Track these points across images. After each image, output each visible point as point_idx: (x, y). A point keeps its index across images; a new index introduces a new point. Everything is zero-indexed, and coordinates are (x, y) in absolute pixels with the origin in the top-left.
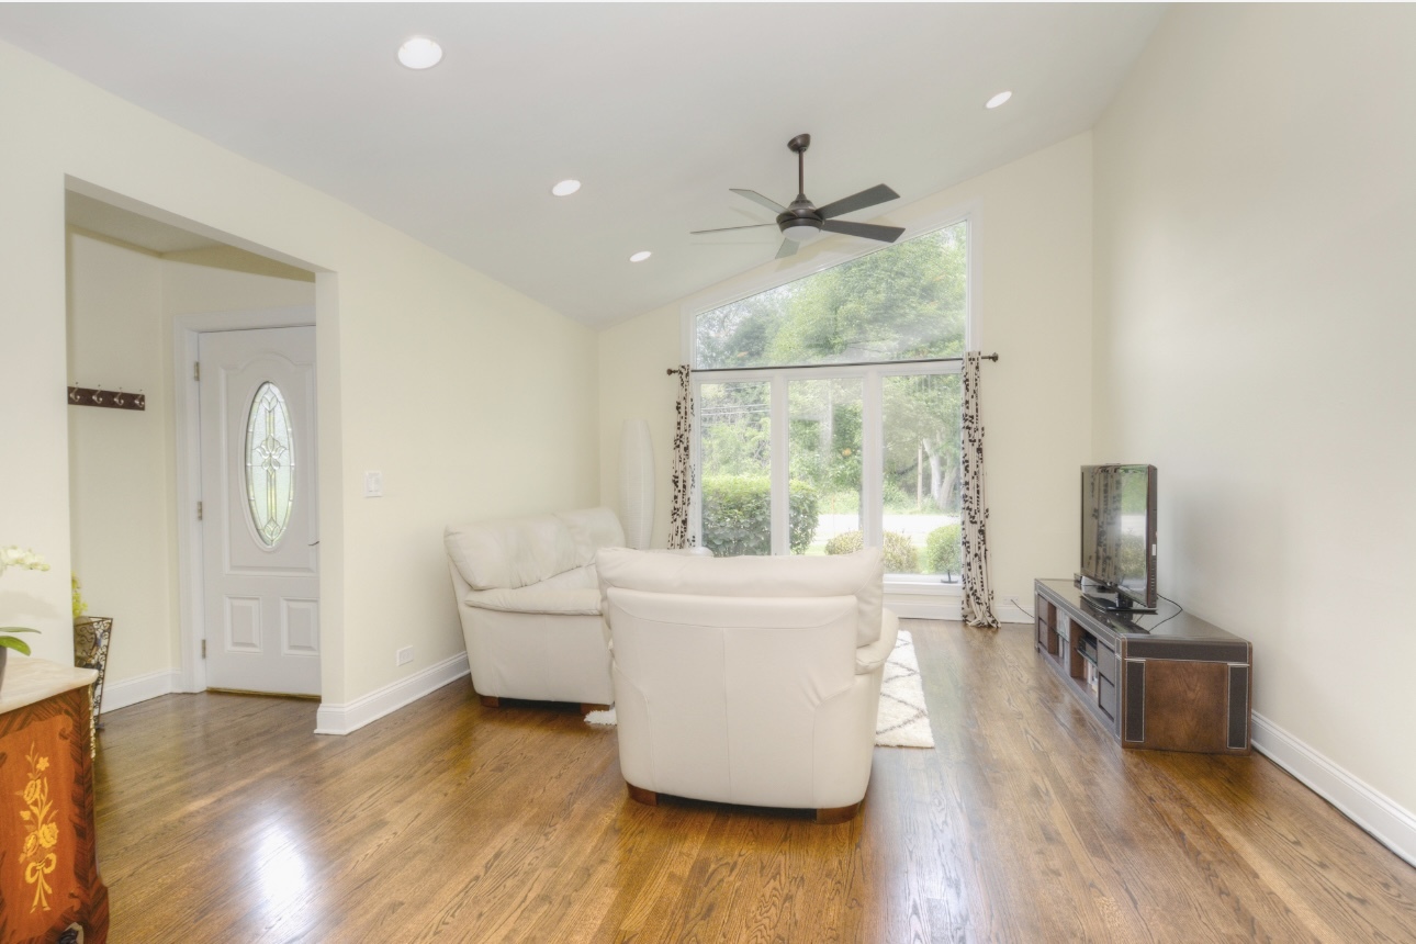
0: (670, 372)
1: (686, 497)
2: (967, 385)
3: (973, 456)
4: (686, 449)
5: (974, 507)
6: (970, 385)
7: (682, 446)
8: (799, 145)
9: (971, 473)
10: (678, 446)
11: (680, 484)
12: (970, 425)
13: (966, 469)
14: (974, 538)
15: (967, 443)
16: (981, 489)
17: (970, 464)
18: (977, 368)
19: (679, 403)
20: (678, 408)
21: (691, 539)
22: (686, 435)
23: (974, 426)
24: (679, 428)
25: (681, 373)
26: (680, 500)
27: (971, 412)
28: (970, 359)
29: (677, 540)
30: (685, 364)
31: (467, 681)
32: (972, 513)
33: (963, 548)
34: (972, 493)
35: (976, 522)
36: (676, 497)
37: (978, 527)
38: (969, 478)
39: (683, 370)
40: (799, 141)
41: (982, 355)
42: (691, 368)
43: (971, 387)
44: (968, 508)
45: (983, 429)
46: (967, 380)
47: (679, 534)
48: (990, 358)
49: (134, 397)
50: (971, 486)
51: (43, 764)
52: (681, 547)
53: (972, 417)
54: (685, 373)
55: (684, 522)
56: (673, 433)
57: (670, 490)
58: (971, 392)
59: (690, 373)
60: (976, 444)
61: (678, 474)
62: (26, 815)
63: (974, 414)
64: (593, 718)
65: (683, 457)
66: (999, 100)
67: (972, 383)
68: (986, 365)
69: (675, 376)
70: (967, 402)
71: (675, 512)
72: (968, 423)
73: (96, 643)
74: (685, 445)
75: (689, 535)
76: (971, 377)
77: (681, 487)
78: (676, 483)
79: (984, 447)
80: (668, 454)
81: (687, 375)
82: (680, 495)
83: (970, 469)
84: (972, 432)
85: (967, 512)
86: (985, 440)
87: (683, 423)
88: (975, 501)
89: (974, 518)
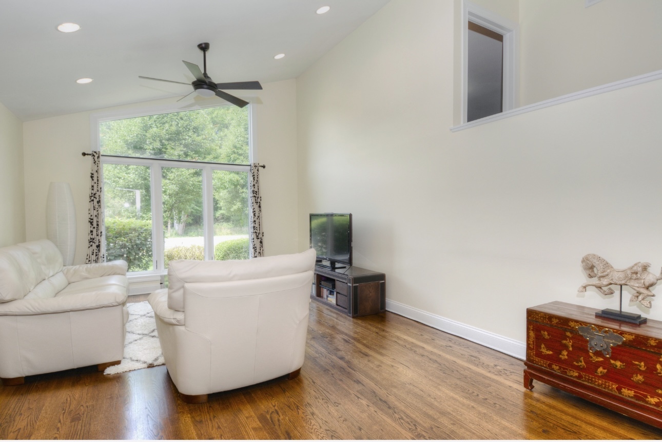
0: (84, 154)
1: (99, 232)
2: (254, 178)
3: (257, 210)
4: (99, 202)
5: (258, 231)
6: (255, 178)
7: (95, 201)
8: (204, 47)
9: (256, 217)
10: (93, 200)
11: (95, 223)
13: (254, 215)
14: (258, 245)
15: (255, 204)
16: (261, 223)
17: (256, 212)
19: (92, 174)
20: (92, 177)
21: (102, 256)
22: (98, 194)
23: (257, 196)
24: (93, 189)
25: (94, 155)
26: (94, 233)
27: (256, 189)
28: (255, 166)
29: (94, 257)
30: (97, 151)
32: (257, 234)
33: (253, 250)
34: (257, 225)
35: (259, 238)
36: (92, 231)
37: (259, 240)
38: (255, 219)
39: (95, 154)
40: (203, 45)
41: (260, 165)
42: (101, 153)
44: (256, 232)
45: (261, 197)
46: (254, 175)
47: (95, 254)
48: (262, 166)
50: (256, 223)
52: (96, 261)
53: (256, 192)
54: (96, 156)
55: (98, 246)
56: (88, 192)
57: (87, 227)
58: (256, 181)
59: (101, 157)
60: (258, 204)
61: (93, 217)
64: (110, 371)
65: (96, 207)
66: (280, 56)
69: (88, 157)
70: (254, 185)
71: (92, 240)
72: (255, 195)
74: (98, 200)
75: (101, 254)
76: (255, 174)
77: (95, 225)
78: (91, 223)
79: (261, 205)
80: (86, 205)
81: (98, 157)
82: (95, 231)
83: (256, 215)
84: (256, 198)
85: (255, 234)
86: (262, 202)
87: (95, 186)
88: (258, 229)
89: (258, 236)
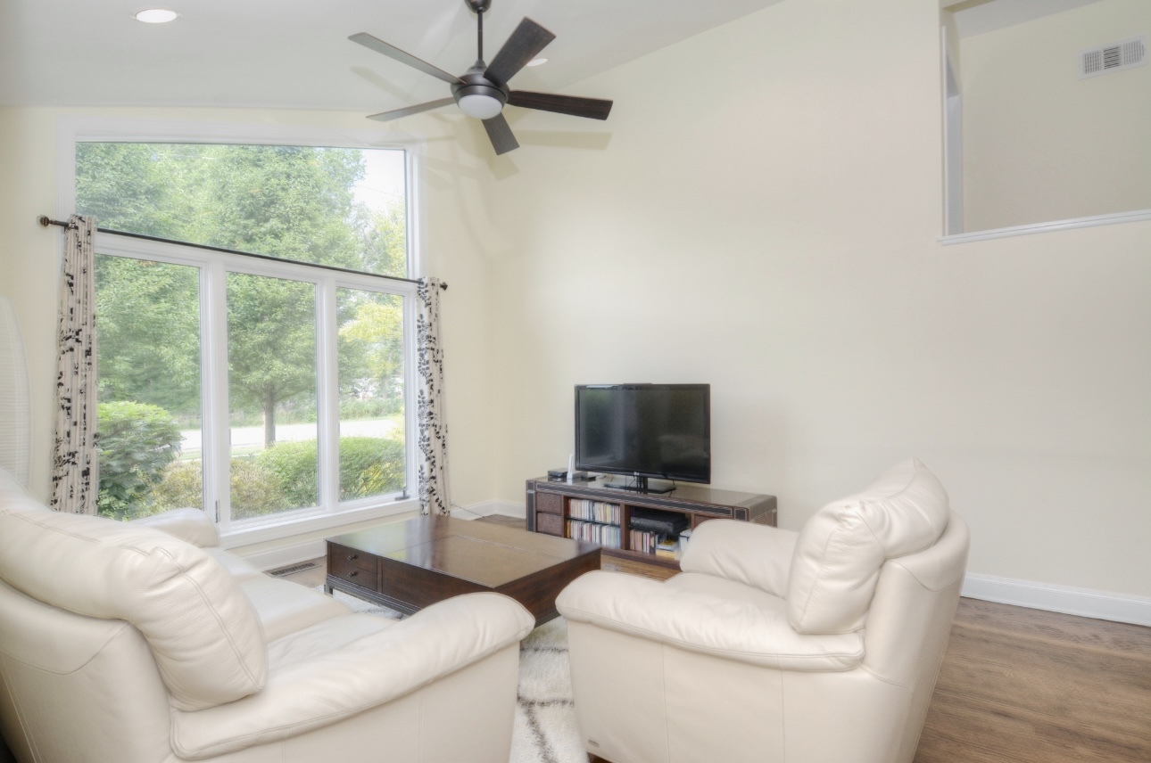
0: (45, 222)
1: (90, 433)
2: (431, 309)
3: (437, 376)
4: (87, 353)
5: (438, 423)
8: (479, 4)
14: (438, 453)
15: (431, 363)
16: (442, 405)
18: (437, 293)
19: (70, 276)
20: (69, 284)
23: (436, 347)
24: (72, 319)
25: (75, 227)
27: (433, 334)
28: (432, 285)
29: (73, 504)
32: (437, 429)
34: (437, 410)
35: (439, 438)
37: (441, 441)
41: (437, 282)
44: (434, 425)
45: (442, 351)
46: (431, 304)
48: (441, 286)
50: (435, 404)
53: (434, 339)
58: (433, 316)
60: (438, 364)
63: (437, 336)
71: (69, 458)
72: (432, 345)
77: (78, 416)
78: (67, 412)
79: (443, 367)
81: (89, 233)
82: (75, 432)
83: (434, 387)
84: (435, 352)
85: (433, 428)
86: (444, 361)
87: (79, 310)
88: (439, 417)
89: (438, 433)
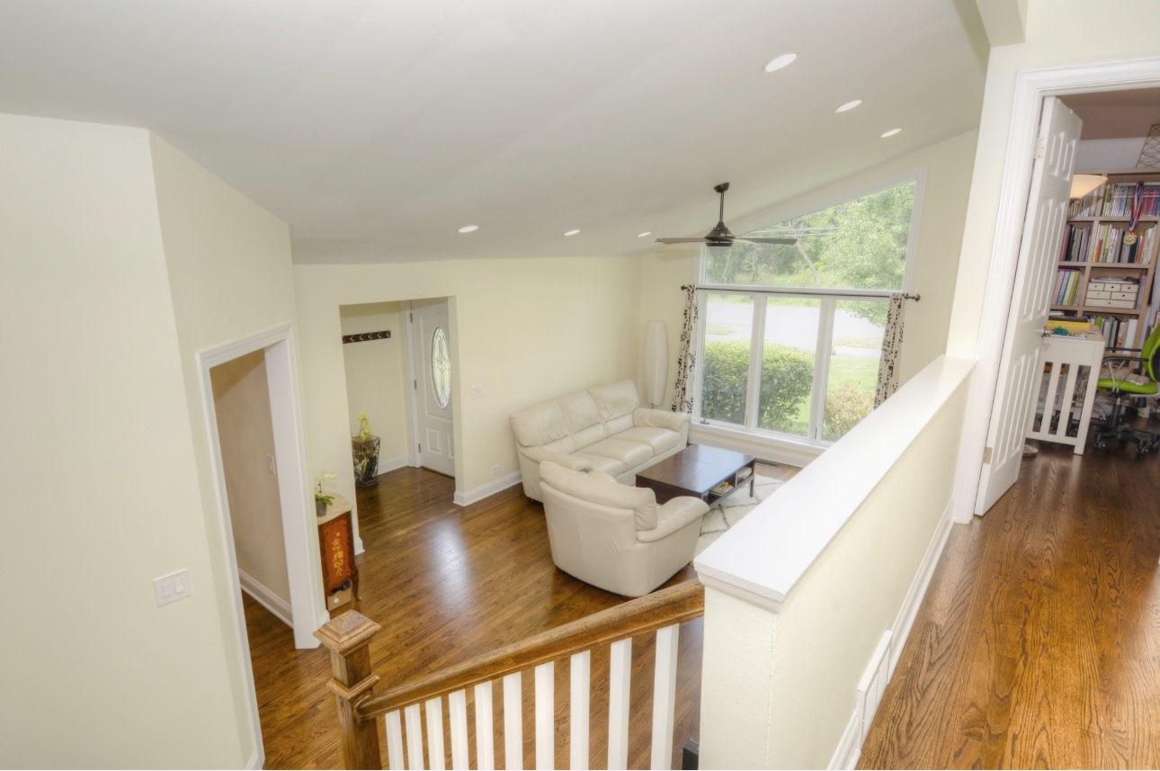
0: (683, 288)
1: (686, 373)
2: (889, 319)
3: (885, 371)
4: (688, 342)
7: (686, 340)
9: (882, 383)
10: (683, 339)
11: (683, 364)
12: (887, 348)
13: (880, 379)
15: (884, 361)
18: (899, 306)
20: (685, 314)
22: (689, 332)
23: (890, 349)
24: (684, 328)
26: (682, 374)
27: (890, 338)
28: (893, 300)
30: (692, 283)
31: (520, 487)
36: (679, 372)
38: (880, 386)
40: (720, 187)
42: (696, 286)
43: (893, 320)
45: (896, 352)
46: (890, 314)
48: (913, 298)
49: (386, 332)
51: (338, 534)
53: (890, 343)
54: (691, 289)
55: (684, 389)
56: (681, 329)
57: (675, 367)
59: (695, 290)
60: (888, 362)
61: (682, 358)
62: (334, 549)
63: (891, 340)
65: (686, 347)
67: (893, 317)
68: (909, 304)
69: (685, 291)
71: (678, 382)
73: (374, 449)
74: (688, 339)
76: (894, 313)
77: (683, 367)
78: (680, 363)
79: (895, 366)
80: (675, 345)
81: (693, 292)
82: (682, 372)
